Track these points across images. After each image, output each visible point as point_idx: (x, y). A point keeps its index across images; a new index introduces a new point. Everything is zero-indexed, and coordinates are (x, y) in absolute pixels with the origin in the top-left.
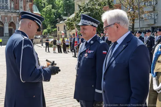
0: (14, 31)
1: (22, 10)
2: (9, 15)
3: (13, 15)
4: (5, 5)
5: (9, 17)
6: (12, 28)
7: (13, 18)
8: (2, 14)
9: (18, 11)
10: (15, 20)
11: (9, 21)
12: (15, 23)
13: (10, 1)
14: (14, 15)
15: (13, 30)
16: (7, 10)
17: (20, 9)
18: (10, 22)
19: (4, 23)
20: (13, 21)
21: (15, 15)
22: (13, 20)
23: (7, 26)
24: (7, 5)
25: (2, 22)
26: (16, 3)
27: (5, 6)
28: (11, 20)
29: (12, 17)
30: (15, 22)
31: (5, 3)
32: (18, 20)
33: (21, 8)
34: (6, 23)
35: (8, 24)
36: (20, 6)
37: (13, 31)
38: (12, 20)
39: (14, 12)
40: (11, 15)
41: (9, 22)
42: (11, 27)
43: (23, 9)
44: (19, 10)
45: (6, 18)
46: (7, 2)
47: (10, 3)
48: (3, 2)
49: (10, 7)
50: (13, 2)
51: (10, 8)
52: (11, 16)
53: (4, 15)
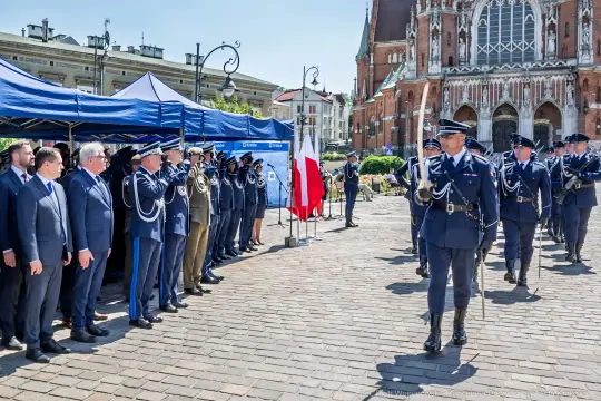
0: (554, 132)
1: (586, 57)
2: (539, 79)
3: (554, 77)
4: (526, 46)
5: (538, 87)
6: (547, 122)
7: (552, 88)
8: (511, 80)
9: (571, 63)
10: (558, 94)
11: (538, 99)
12: (559, 105)
13: (544, 31)
14: (558, 78)
15: (551, 129)
16: (529, 64)
17: (580, 53)
18: (540, 104)
19: (520, 108)
20: (552, 100)
21: (561, 78)
22: (553, 95)
23: (528, 118)
24: (533, 45)
25: (511, 103)
26: (567, 36)
27: (523, 51)
28: (543, 95)
29: (548, 85)
30: (558, 101)
31: (523, 41)
32: (570, 95)
33: (586, 48)
34: (527, 106)
35: (533, 109)
36: (580, 43)
37: (551, 133)
38: (548, 97)
39: (556, 69)
40: (543, 78)
41: (538, 101)
42: (542, 121)
43: (592, 53)
44: (575, 57)
45: (526, 91)
46: (533, 37)
47: (544, 40)
48: (517, 38)
49: (543, 52)
50: (555, 32)
51: (540, 56)
52: (543, 83)
53: (518, 80)
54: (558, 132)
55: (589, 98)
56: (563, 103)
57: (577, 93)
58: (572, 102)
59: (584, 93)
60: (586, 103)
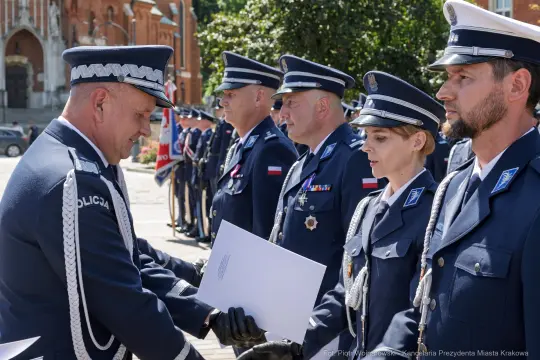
0: (35, 77)
6: (25, 60)
7: (30, 9)
10: (39, 18)
11: (10, 23)
12: (40, 36)
15: (31, 72)
18: (13, 32)
20: (31, 27)
22: (31, 19)
28: (18, 18)
30: (38, 29)
32: (54, 21)
35: (3, 39)
37: (30, 79)
38: (25, 22)
41: (11, 28)
42: (16, 59)
54: (40, 77)
55: (79, 27)
56: (46, 32)
57: (64, 18)
58: (57, 32)
59: (73, 20)
60: (75, 34)
